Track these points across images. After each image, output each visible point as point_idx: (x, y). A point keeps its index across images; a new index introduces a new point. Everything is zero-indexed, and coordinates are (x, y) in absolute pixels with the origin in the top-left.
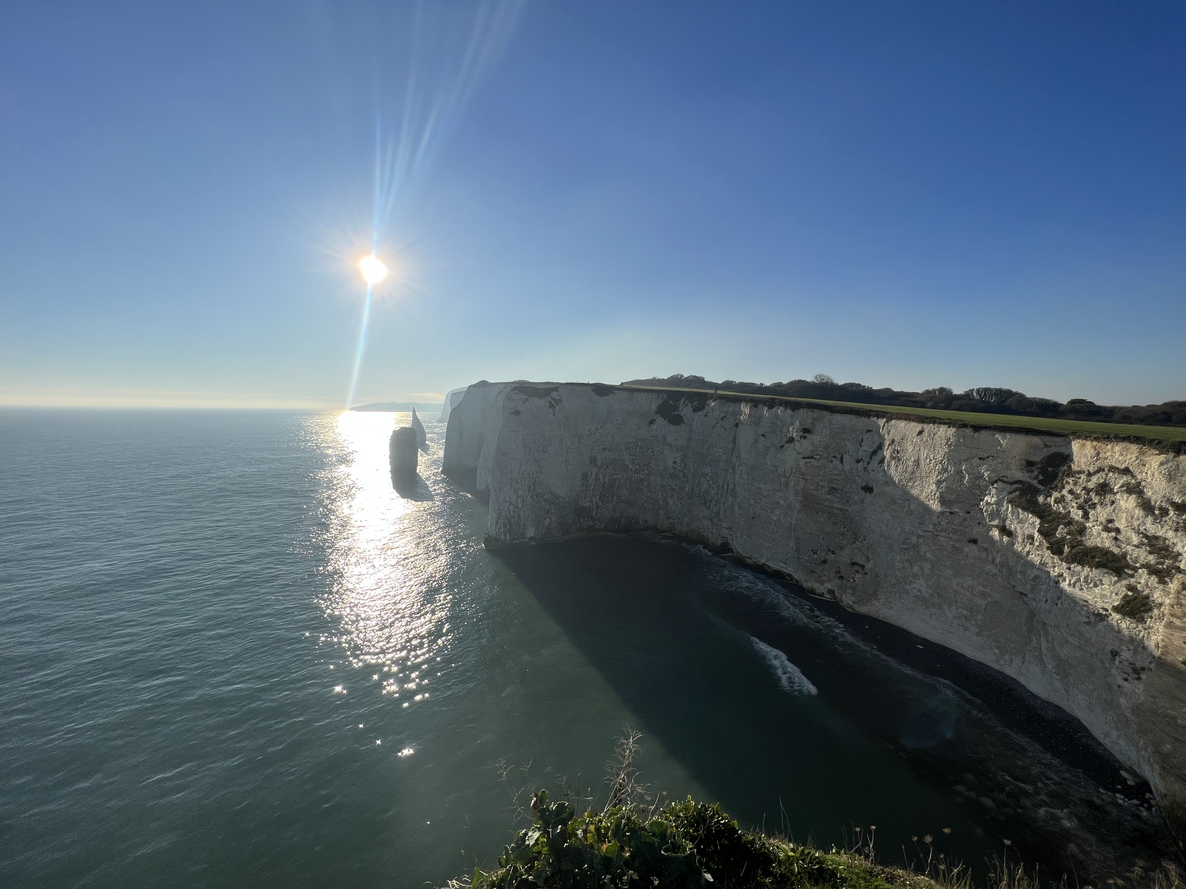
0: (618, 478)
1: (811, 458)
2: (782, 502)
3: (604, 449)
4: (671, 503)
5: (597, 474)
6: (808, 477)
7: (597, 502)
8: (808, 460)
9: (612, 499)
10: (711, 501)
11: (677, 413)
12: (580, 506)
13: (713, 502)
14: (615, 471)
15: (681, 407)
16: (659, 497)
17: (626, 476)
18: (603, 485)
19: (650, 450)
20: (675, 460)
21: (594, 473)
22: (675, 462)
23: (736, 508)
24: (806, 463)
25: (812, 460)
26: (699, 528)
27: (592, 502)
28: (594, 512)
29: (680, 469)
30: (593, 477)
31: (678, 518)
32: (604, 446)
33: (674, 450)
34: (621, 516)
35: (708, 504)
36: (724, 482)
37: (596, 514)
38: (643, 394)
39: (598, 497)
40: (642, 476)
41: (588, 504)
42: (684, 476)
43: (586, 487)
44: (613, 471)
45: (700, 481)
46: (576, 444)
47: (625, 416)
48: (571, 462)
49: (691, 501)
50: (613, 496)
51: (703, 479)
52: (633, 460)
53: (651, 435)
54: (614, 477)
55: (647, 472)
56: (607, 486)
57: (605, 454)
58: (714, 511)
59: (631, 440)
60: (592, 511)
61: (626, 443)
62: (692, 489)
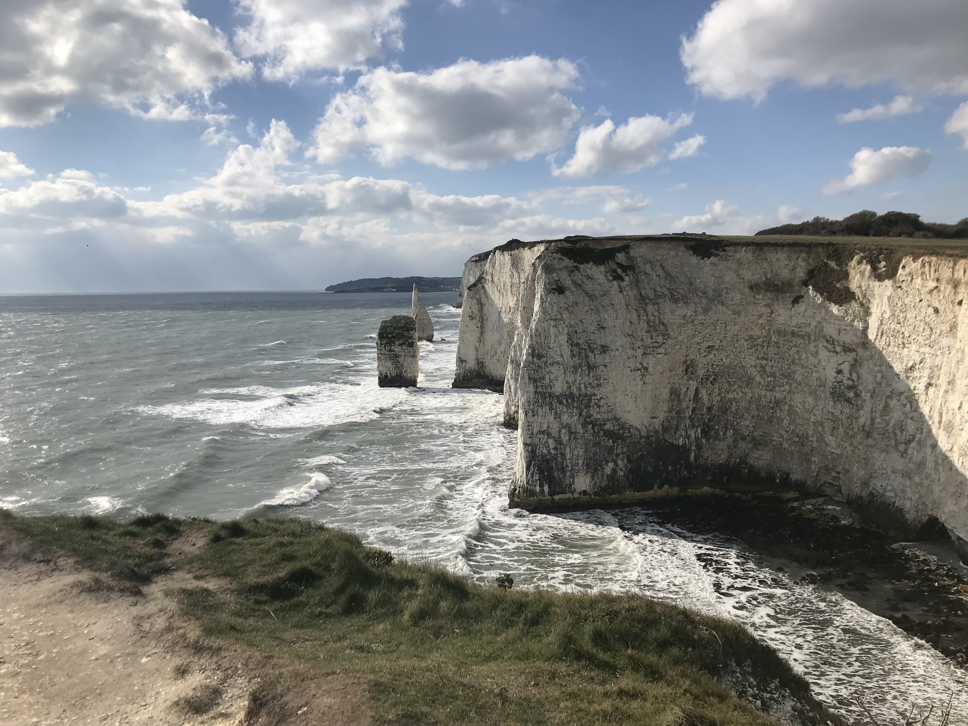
0: (735, 398)
3: (711, 348)
4: (833, 444)
5: (697, 391)
7: (697, 438)
9: (725, 434)
10: (908, 442)
11: (841, 283)
12: (667, 444)
13: (913, 444)
14: (730, 385)
15: (852, 273)
16: (810, 432)
17: (750, 395)
18: (709, 409)
19: (794, 350)
20: (840, 368)
21: (693, 389)
22: (839, 372)
26: (885, 489)
27: (689, 437)
28: (692, 456)
29: (850, 383)
30: (691, 393)
31: (846, 471)
32: (710, 344)
33: (838, 349)
34: (741, 464)
35: (902, 447)
37: (696, 458)
38: (780, 252)
39: (699, 430)
40: (778, 396)
41: (681, 442)
42: (857, 395)
43: (678, 412)
44: (726, 386)
45: (887, 406)
46: (660, 339)
47: (747, 290)
48: (651, 370)
49: (870, 441)
50: (726, 429)
51: (893, 403)
52: (762, 367)
53: (794, 323)
54: (730, 396)
55: (787, 387)
56: (714, 411)
57: (712, 356)
58: (914, 459)
59: (759, 333)
60: (689, 450)
61: (751, 337)
62: (873, 420)
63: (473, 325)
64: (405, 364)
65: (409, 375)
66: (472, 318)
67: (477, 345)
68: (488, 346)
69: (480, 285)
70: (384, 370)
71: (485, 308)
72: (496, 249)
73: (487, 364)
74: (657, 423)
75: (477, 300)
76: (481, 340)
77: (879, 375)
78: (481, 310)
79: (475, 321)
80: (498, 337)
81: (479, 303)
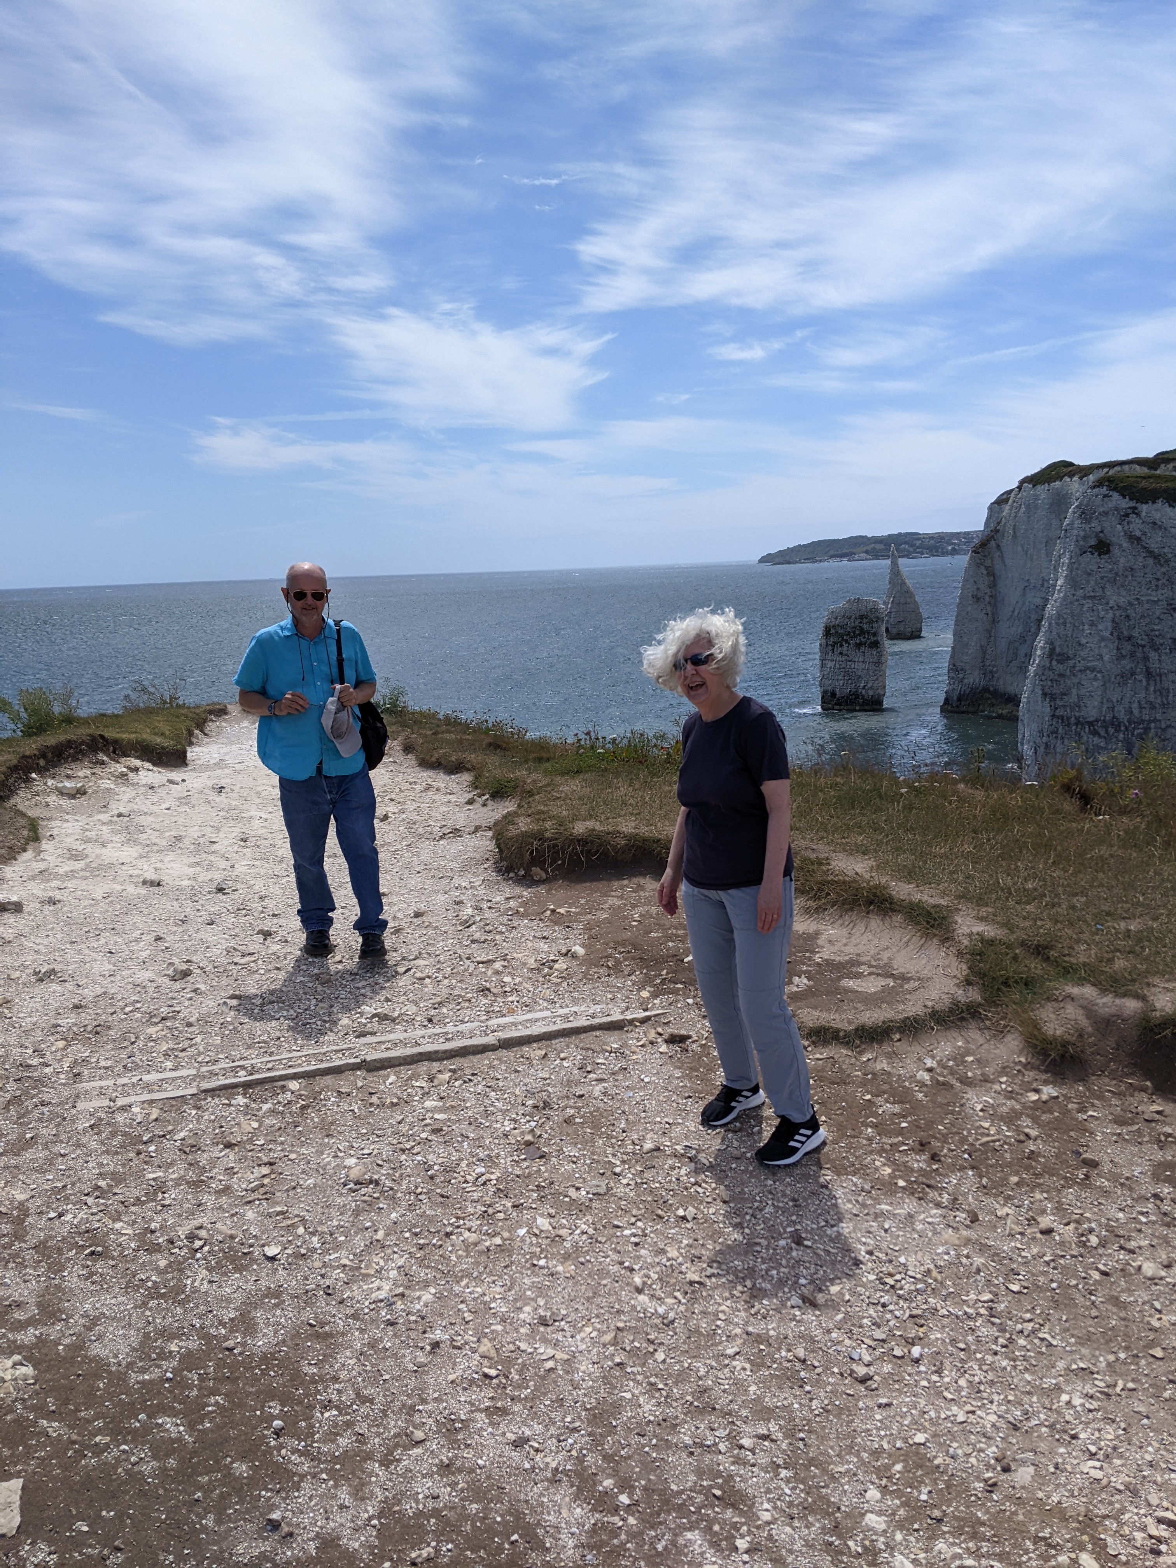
63: (979, 611)
64: (864, 675)
65: (871, 693)
66: (977, 599)
67: (984, 642)
68: (1002, 645)
69: (993, 543)
70: (831, 683)
71: (1000, 582)
72: (1022, 484)
73: (999, 676)
75: (987, 568)
76: (991, 634)
78: (993, 585)
79: (982, 606)
80: (1020, 629)
81: (991, 573)
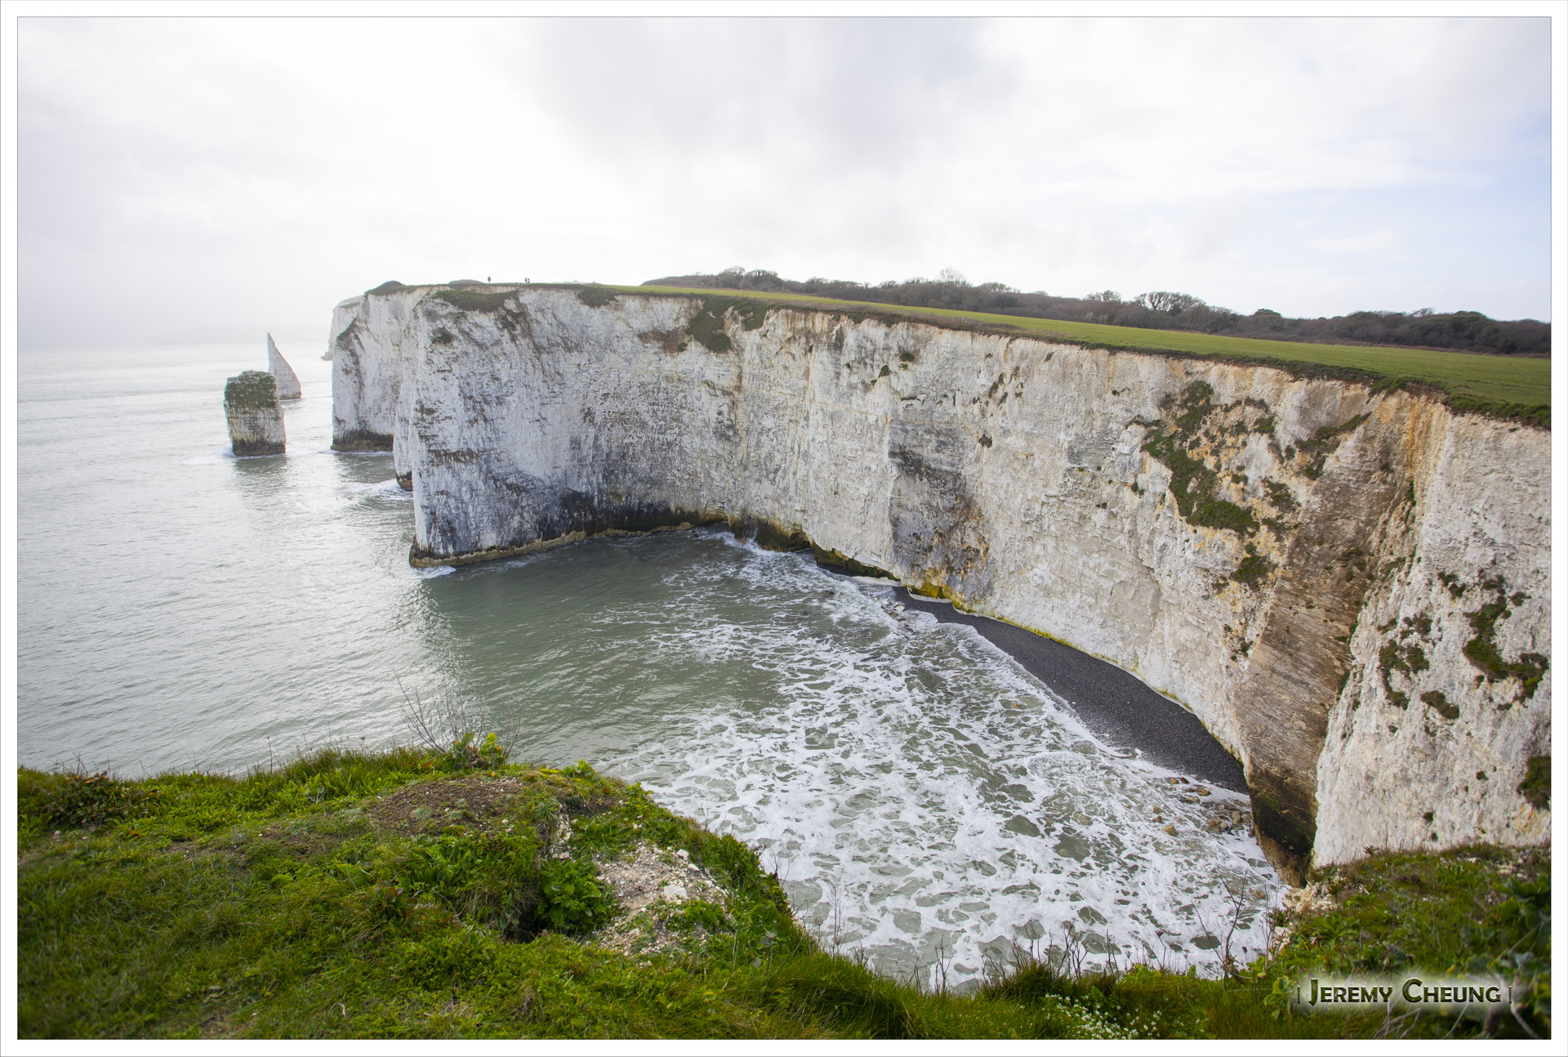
0: (631, 443)
1: (914, 398)
2: (874, 467)
3: (606, 395)
5: (596, 438)
6: (909, 427)
7: (598, 484)
8: (909, 402)
9: (624, 477)
10: (776, 471)
11: (719, 331)
12: (570, 492)
13: (780, 473)
14: (626, 431)
15: (727, 322)
16: (699, 470)
17: (644, 439)
18: (608, 455)
19: (681, 395)
20: (720, 409)
21: (592, 436)
22: (720, 413)
23: (811, 479)
24: (908, 406)
25: (914, 402)
26: (760, 512)
27: (591, 483)
28: (596, 500)
29: (729, 423)
30: (591, 441)
31: (730, 501)
32: (605, 391)
33: (718, 393)
34: (640, 504)
35: (771, 476)
36: (793, 442)
37: (598, 502)
38: (664, 301)
39: (600, 475)
40: (670, 438)
41: (583, 489)
42: (736, 433)
43: (579, 461)
44: (623, 432)
45: (759, 441)
46: (556, 389)
47: (636, 339)
48: (549, 420)
49: (747, 473)
50: (625, 472)
51: (764, 438)
52: (654, 412)
53: (680, 369)
54: (625, 441)
55: (677, 430)
56: (614, 457)
57: (607, 403)
58: (781, 486)
59: (649, 379)
60: (592, 498)
61: (642, 384)
62: (748, 454)
63: (350, 381)
64: (266, 427)
65: (274, 441)
66: (347, 372)
67: (356, 401)
68: (369, 402)
69: (352, 335)
70: (239, 436)
71: (362, 360)
72: (367, 294)
73: (371, 422)
74: (559, 472)
75: (349, 350)
76: (360, 396)
77: (752, 415)
78: (357, 362)
79: (350, 376)
80: (381, 392)
81: (353, 354)
